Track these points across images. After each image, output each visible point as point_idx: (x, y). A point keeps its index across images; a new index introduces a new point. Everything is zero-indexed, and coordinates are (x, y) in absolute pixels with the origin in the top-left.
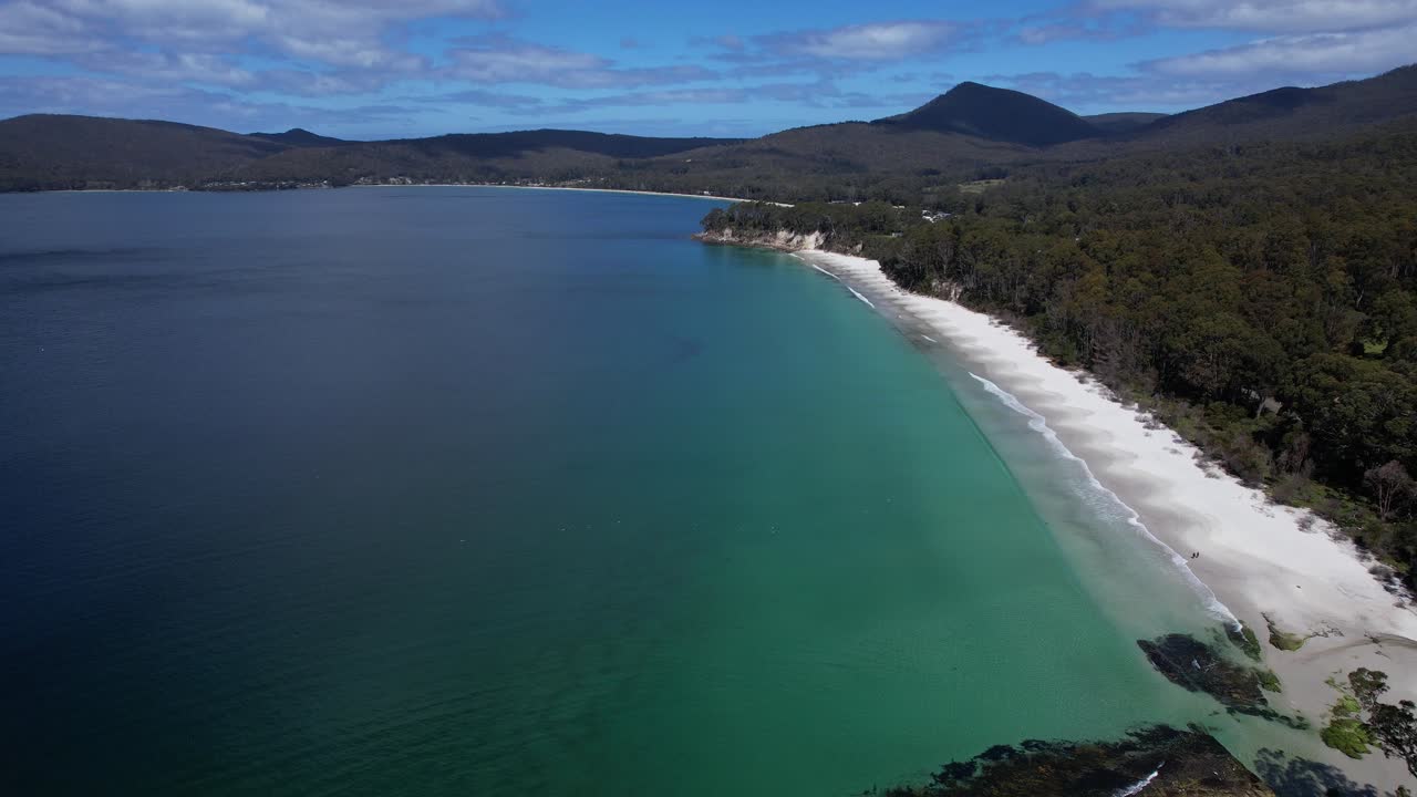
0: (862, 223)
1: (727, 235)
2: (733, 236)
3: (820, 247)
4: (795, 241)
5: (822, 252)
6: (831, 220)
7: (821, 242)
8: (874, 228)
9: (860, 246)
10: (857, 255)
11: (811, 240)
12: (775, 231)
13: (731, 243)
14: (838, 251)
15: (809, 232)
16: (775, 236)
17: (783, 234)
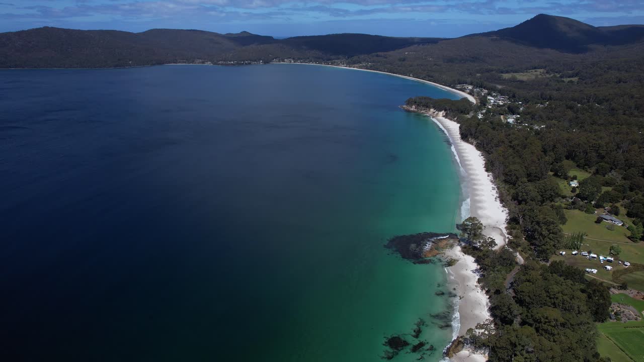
0: (458, 110)
1: (413, 108)
2: (415, 108)
3: (444, 116)
4: (436, 113)
5: (444, 118)
6: (448, 108)
7: (444, 115)
8: (462, 112)
9: (456, 118)
10: (455, 121)
11: (441, 113)
12: (430, 108)
13: (414, 112)
14: (449, 119)
15: (441, 111)
16: (429, 110)
17: (432, 110)
